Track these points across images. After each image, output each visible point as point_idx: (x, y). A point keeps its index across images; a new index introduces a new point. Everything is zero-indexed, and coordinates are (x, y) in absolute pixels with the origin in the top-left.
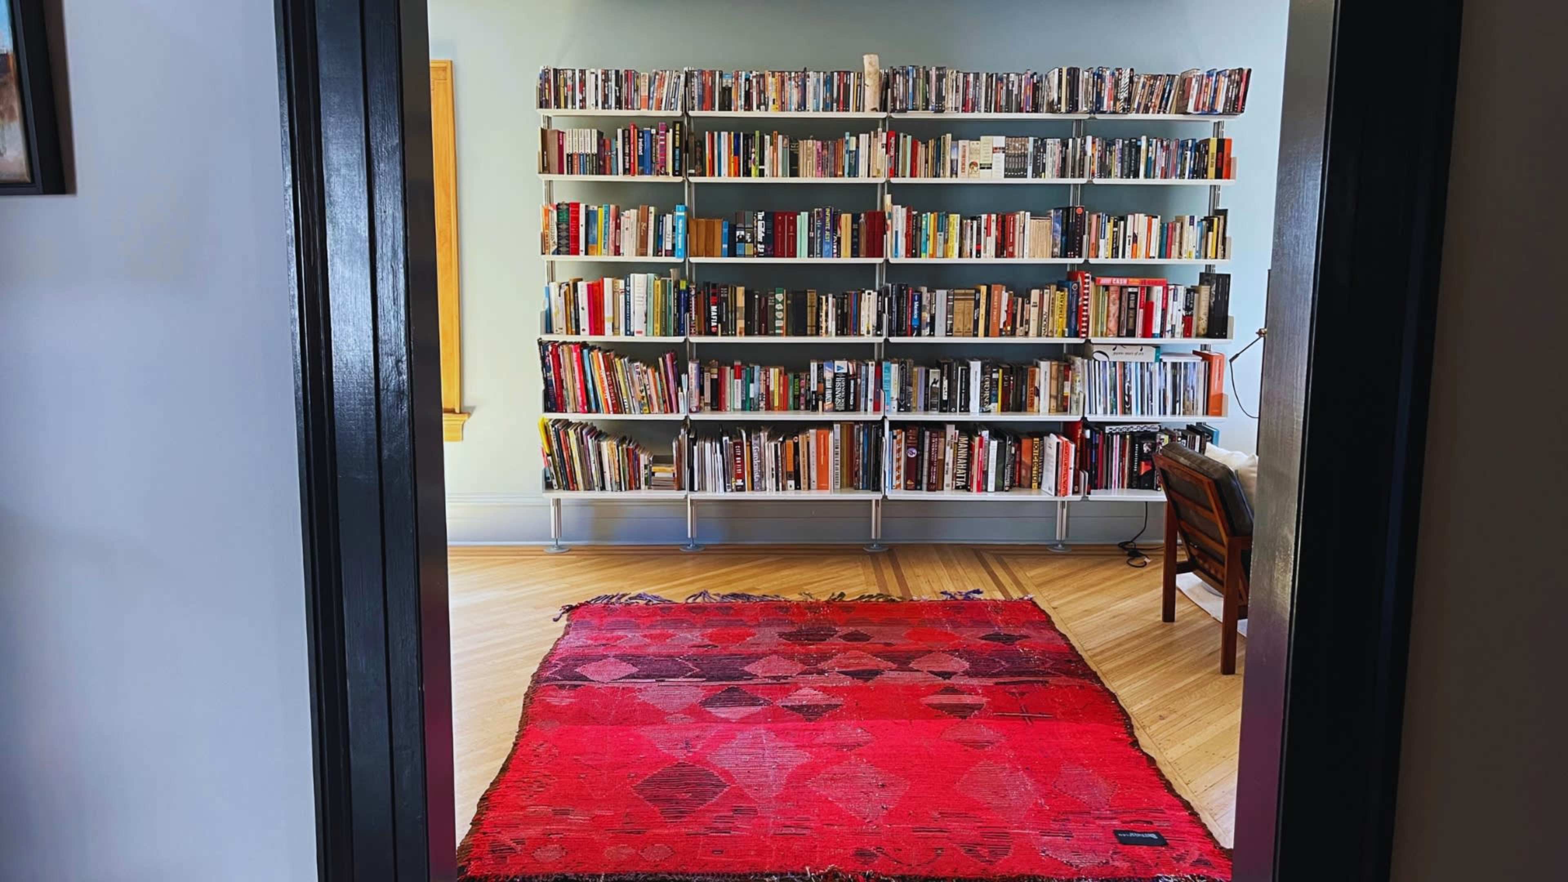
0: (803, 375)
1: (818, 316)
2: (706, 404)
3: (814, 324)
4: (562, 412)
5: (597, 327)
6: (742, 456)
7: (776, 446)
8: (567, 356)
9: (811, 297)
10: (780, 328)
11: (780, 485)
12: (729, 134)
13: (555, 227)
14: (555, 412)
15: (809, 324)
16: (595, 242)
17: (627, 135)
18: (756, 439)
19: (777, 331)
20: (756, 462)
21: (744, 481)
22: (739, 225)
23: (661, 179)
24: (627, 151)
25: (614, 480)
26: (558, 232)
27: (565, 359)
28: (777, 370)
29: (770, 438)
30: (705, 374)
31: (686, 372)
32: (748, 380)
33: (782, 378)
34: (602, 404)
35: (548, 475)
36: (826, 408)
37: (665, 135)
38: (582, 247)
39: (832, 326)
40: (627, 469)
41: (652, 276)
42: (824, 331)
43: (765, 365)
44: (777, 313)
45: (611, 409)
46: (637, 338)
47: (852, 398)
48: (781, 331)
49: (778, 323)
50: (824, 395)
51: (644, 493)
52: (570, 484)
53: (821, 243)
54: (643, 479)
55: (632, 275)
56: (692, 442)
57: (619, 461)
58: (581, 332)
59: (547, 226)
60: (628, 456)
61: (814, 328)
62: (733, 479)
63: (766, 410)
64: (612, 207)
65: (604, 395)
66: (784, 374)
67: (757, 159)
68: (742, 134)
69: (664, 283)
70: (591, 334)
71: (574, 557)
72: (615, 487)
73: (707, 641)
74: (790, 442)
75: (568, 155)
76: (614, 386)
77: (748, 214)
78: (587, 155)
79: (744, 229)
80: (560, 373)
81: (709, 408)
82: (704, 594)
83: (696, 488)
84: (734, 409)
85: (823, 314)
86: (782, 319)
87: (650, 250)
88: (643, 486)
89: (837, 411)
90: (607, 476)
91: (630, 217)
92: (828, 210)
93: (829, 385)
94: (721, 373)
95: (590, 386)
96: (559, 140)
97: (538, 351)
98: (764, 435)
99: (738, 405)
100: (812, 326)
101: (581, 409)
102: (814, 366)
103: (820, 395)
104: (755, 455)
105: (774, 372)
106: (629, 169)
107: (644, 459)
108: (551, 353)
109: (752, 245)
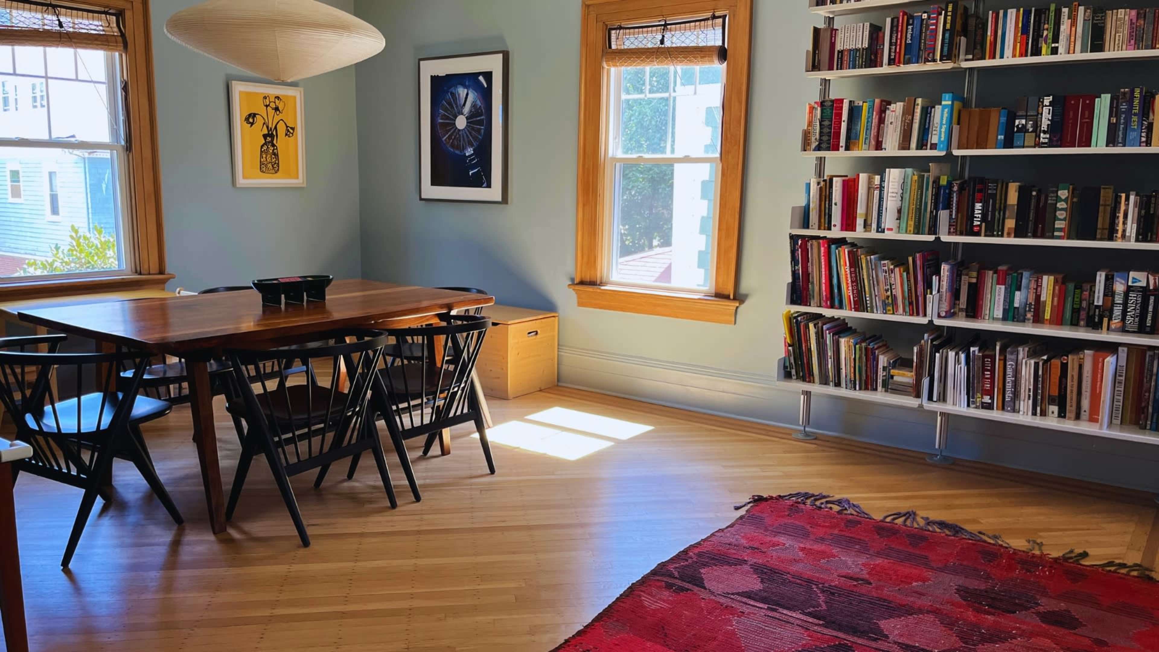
0: (1087, 286)
1: (1114, 217)
2: (961, 310)
3: (1107, 226)
4: (806, 305)
5: (848, 224)
6: (993, 371)
7: (1037, 365)
8: (815, 250)
9: (1106, 194)
10: (1060, 230)
11: (1039, 409)
12: (1018, 11)
13: (818, 123)
14: (800, 304)
15: (1100, 225)
16: (857, 138)
17: (895, 23)
18: (1012, 354)
19: (1056, 234)
20: (1009, 379)
21: (992, 398)
22: (1020, 113)
23: (930, 67)
24: (894, 41)
25: (848, 378)
26: (821, 128)
27: (813, 254)
28: (1052, 278)
29: (1030, 356)
30: (963, 277)
31: (938, 273)
32: (1013, 288)
33: (1057, 288)
34: (845, 301)
35: (788, 364)
36: (1113, 327)
37: (937, 19)
38: (842, 142)
39: (1131, 228)
40: (864, 369)
41: (909, 171)
42: (1119, 235)
43: (1039, 271)
44: (1058, 213)
45: (853, 306)
46: (888, 235)
47: (1149, 318)
48: (1062, 234)
49: (1058, 224)
50: (1111, 311)
51: (880, 396)
52: (806, 376)
53: (1125, 130)
54: (880, 381)
55: (887, 170)
56: (936, 349)
57: (855, 359)
58: (832, 227)
59: (810, 124)
60: (866, 355)
61: (1106, 232)
62: (979, 395)
63: (1033, 322)
64: (877, 101)
65: (847, 291)
66: (1061, 283)
67: (1050, 36)
68: (1033, 9)
69: (922, 178)
70: (842, 230)
71: (814, 446)
72: (849, 385)
73: (865, 574)
74: (1056, 363)
75: (839, 52)
76: (857, 281)
77: (1033, 100)
78: (857, 50)
79: (1026, 117)
80: (807, 267)
81: (964, 314)
82: (910, 515)
83: (935, 399)
84: (993, 319)
85: (1121, 215)
86: (1064, 219)
87: (914, 144)
88: (880, 388)
89: (1128, 332)
90: (843, 371)
91: (896, 109)
92: (1137, 91)
93: (1119, 299)
94: (981, 278)
95: (835, 281)
96: (831, 37)
97: (789, 244)
98: (1022, 352)
99: (999, 313)
100: (1103, 229)
101: (823, 304)
102: (1101, 277)
103: (1107, 311)
104: (1009, 371)
105: (1048, 281)
106: (894, 59)
107: (883, 360)
108: (801, 247)
109: (1034, 134)
